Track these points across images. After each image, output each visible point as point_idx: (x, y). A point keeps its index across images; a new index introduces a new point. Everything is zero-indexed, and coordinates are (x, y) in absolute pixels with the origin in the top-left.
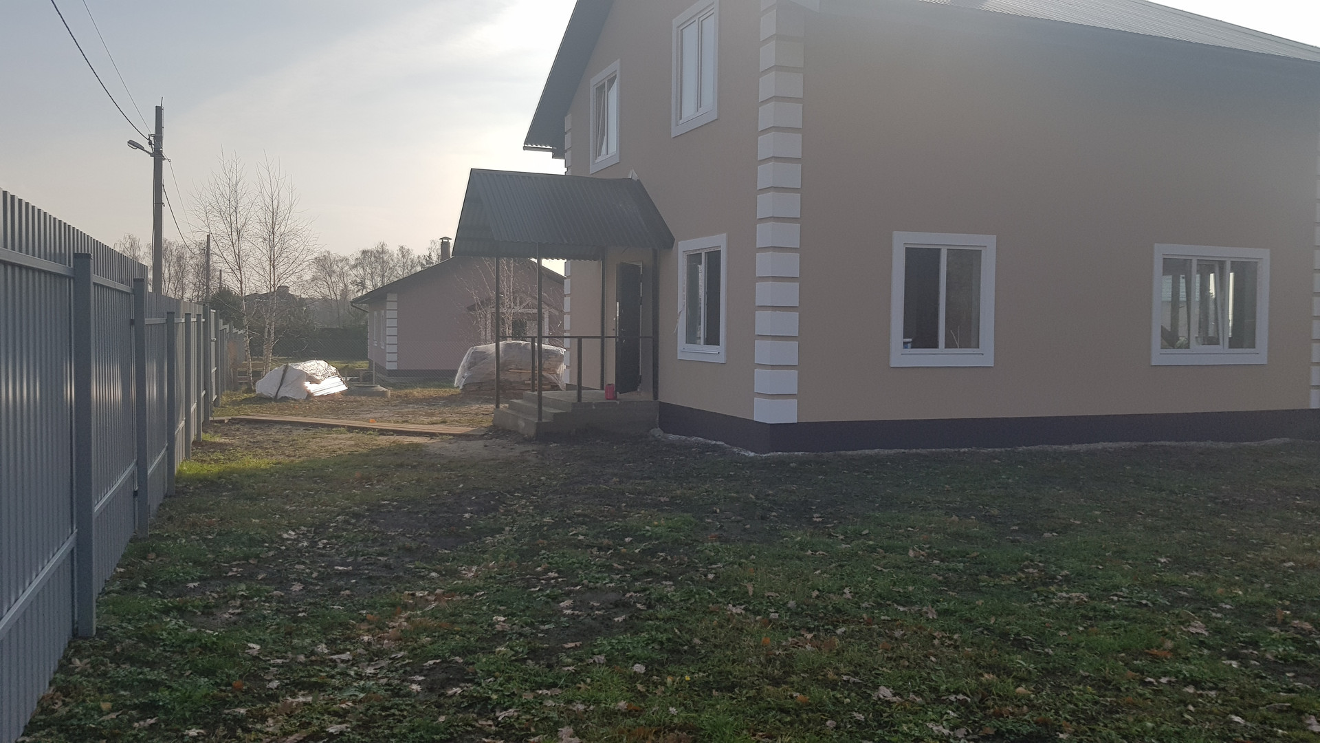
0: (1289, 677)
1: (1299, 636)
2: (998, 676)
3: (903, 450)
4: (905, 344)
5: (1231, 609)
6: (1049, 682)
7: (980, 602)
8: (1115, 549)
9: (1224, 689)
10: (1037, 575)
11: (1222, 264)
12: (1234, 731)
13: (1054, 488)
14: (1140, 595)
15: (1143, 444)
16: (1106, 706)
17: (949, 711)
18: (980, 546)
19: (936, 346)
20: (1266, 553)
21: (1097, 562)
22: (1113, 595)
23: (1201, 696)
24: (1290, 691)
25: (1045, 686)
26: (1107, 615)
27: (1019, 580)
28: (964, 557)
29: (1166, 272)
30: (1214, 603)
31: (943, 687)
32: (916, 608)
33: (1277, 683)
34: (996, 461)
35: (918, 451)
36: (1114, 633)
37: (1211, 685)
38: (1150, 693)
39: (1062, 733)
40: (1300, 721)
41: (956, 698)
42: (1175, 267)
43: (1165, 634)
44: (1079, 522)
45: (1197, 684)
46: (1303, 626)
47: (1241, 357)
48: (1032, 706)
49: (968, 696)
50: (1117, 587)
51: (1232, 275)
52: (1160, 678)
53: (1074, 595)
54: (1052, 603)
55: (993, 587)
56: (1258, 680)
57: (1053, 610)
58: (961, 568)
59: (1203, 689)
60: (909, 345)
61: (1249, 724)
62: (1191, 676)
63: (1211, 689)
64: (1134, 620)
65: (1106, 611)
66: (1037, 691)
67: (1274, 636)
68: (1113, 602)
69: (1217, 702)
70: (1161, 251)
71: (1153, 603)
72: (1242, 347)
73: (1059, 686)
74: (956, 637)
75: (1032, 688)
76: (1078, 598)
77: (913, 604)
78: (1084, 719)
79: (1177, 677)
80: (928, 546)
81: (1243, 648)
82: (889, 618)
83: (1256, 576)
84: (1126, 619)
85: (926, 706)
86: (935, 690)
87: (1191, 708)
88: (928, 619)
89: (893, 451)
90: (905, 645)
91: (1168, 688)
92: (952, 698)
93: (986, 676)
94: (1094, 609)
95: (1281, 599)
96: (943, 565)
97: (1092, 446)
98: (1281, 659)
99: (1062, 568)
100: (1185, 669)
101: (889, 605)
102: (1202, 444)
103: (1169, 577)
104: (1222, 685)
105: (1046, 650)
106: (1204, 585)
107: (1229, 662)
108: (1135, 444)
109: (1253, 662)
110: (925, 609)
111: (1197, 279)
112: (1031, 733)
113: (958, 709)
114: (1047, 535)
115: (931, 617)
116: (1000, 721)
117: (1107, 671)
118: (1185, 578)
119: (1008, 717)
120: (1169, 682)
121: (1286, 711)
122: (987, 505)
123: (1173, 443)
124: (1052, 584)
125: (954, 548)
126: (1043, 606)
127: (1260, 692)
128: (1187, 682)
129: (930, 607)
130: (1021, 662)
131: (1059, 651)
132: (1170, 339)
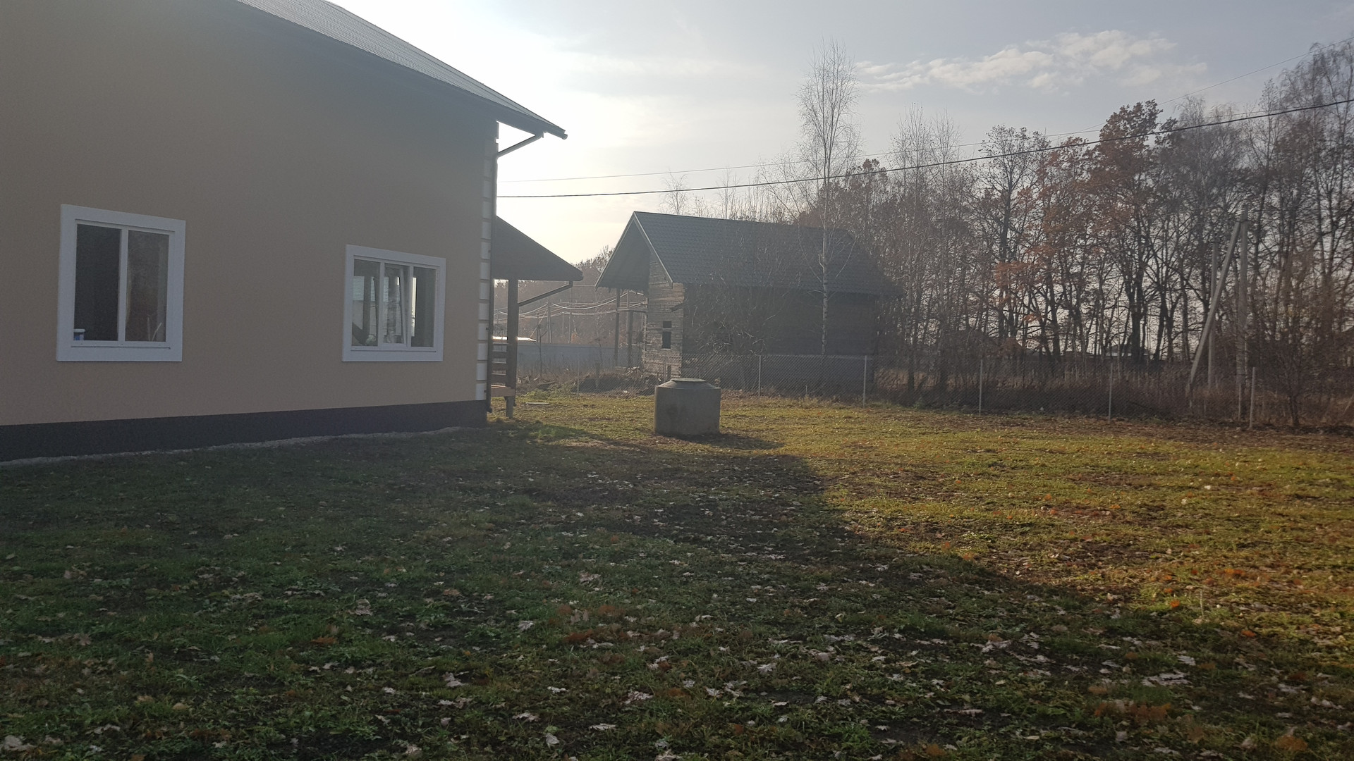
0: (437, 642)
1: (448, 603)
2: (154, 696)
3: (72, 457)
4: (76, 335)
5: (394, 587)
6: (210, 691)
7: (143, 619)
8: (294, 543)
9: (380, 664)
10: (211, 580)
11: (406, 268)
12: (385, 702)
13: (241, 487)
14: (313, 586)
15: (334, 437)
16: (267, 703)
17: (92, 747)
18: (152, 557)
19: (115, 338)
20: (431, 531)
21: (276, 559)
22: (288, 590)
23: (359, 675)
24: (437, 654)
25: (205, 696)
26: (280, 610)
27: (192, 587)
28: (133, 570)
29: (357, 273)
30: (380, 583)
31: (88, 722)
32: (66, 637)
33: (427, 650)
34: (182, 463)
35: (92, 457)
36: (284, 629)
37: (370, 662)
38: (312, 682)
39: (219, 742)
40: (442, 679)
41: (102, 730)
42: (365, 269)
43: (332, 621)
44: (262, 520)
45: (356, 663)
46: (453, 593)
47: (422, 354)
48: (188, 721)
49: (117, 725)
50: (292, 582)
51: (415, 279)
52: (324, 665)
53: (247, 595)
54: (224, 607)
55: (162, 599)
56: (411, 650)
57: (224, 614)
58: (127, 583)
59: (363, 668)
60: (82, 336)
61: (399, 693)
62: (353, 656)
63: (369, 666)
64: (306, 611)
65: (279, 608)
66: (196, 705)
67: (428, 607)
68: (287, 597)
69: (373, 678)
70: (353, 252)
71: (324, 592)
72: (422, 346)
73: (222, 694)
74: (110, 661)
75: (192, 701)
76: (253, 597)
77: (61, 632)
78: (242, 722)
79: (340, 661)
80: (88, 564)
81: (402, 622)
82: (29, 654)
83: (419, 554)
84: (297, 612)
85: (64, 747)
86: (78, 726)
87: (349, 688)
88: (79, 646)
89: (59, 459)
90: (47, 681)
91: (331, 673)
92: (98, 731)
93: (140, 698)
94: (267, 606)
95: (438, 571)
96: (106, 584)
97: (284, 442)
98: (431, 627)
99: (238, 569)
100: (347, 652)
101: (32, 638)
102: (387, 435)
103: (344, 564)
104: (379, 661)
105: (212, 658)
106: (372, 568)
107: (387, 638)
108: (326, 438)
109: (408, 634)
110: (76, 636)
111: (385, 282)
112: (186, 748)
113: (103, 742)
114: (228, 536)
115: (83, 644)
116: (151, 744)
117: (272, 667)
118: (357, 564)
119: (160, 738)
120: (332, 667)
121: (430, 674)
122: (166, 512)
123: (361, 436)
124: (225, 587)
125: (122, 562)
126: (214, 612)
127: (411, 661)
128: (347, 664)
129: (82, 633)
130: (182, 676)
131: (226, 656)
132: (361, 337)
